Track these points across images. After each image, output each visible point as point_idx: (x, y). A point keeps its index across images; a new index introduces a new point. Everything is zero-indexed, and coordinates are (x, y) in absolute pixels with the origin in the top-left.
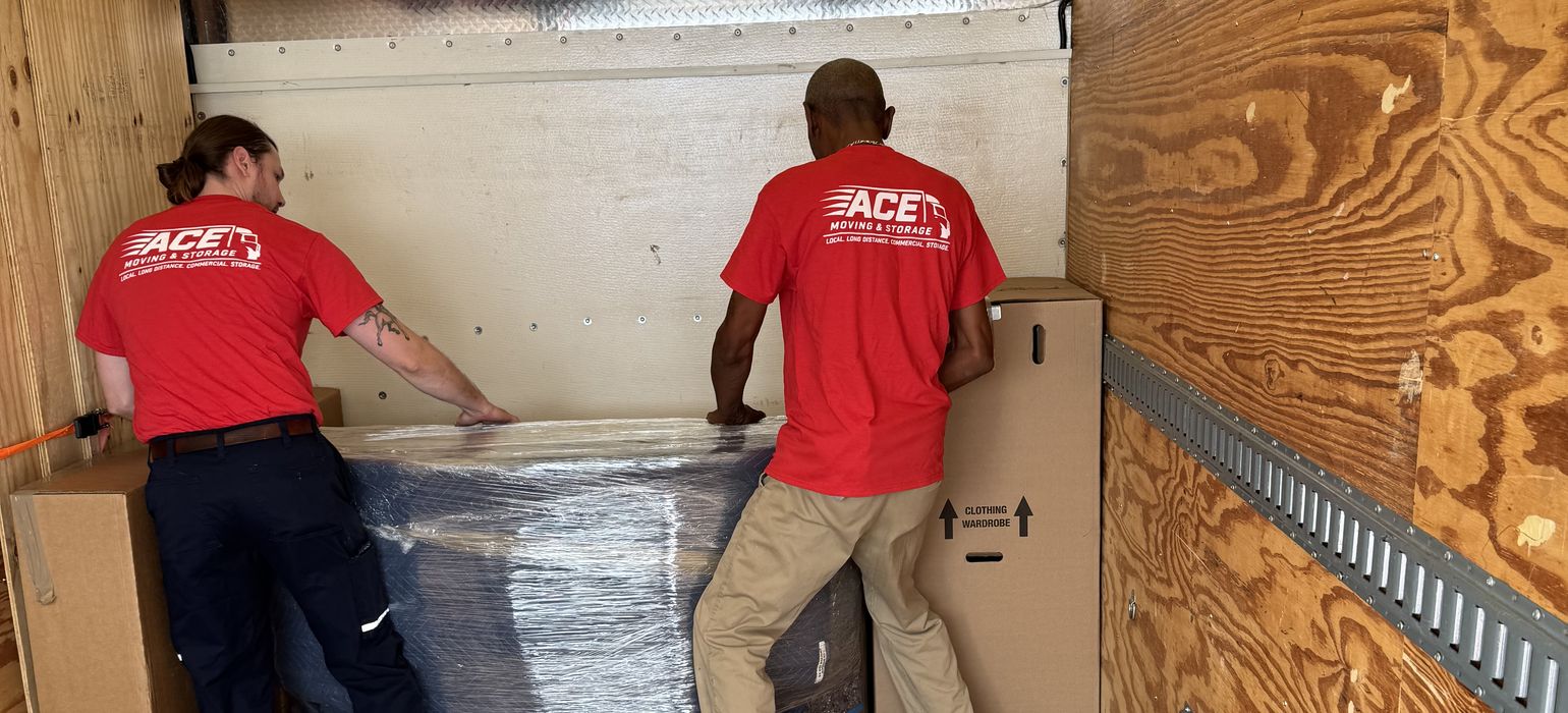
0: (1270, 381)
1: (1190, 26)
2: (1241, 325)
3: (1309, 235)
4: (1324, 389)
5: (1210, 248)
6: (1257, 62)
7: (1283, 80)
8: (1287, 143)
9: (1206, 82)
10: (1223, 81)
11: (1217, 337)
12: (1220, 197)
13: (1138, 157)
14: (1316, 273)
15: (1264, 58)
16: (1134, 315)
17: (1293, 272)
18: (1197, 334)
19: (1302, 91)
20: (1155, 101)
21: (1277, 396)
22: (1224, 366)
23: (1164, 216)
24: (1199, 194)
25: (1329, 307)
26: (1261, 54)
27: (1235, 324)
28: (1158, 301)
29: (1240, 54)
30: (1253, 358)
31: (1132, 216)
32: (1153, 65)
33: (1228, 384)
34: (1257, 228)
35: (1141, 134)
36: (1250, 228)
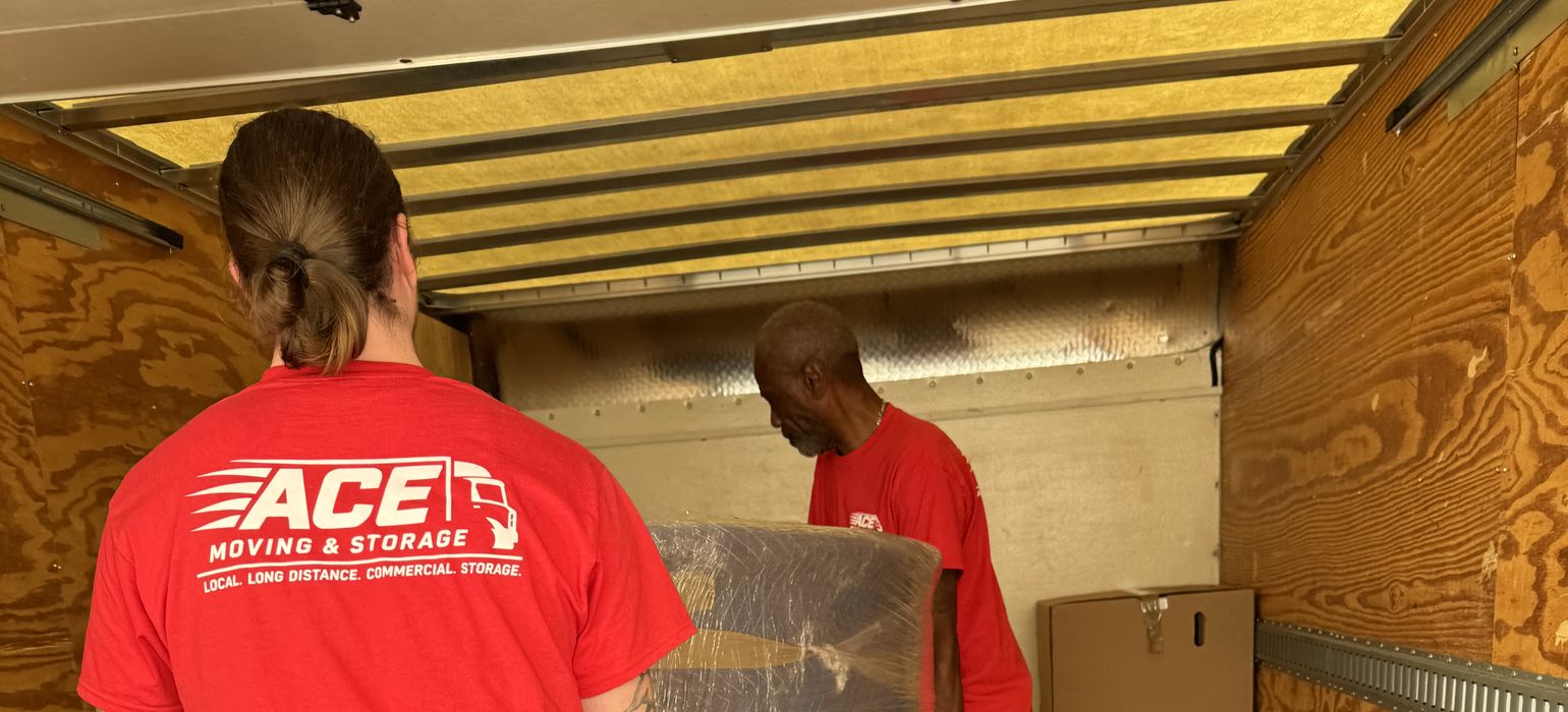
0: (1394, 603)
1: (1327, 345)
2: (1371, 568)
3: (1419, 483)
4: (1432, 592)
5: (1345, 517)
6: (1379, 362)
7: (1399, 371)
8: (1403, 418)
9: (1339, 386)
10: (1353, 383)
11: (1352, 585)
12: (1353, 474)
13: (1282, 463)
14: (1426, 509)
15: (1385, 358)
16: (1283, 594)
17: (1408, 514)
18: (1337, 588)
19: (1412, 376)
20: (1298, 412)
21: (1398, 613)
22: (1359, 607)
23: (1308, 503)
24: (1336, 477)
25: (1435, 531)
26: (1383, 355)
27: (1366, 570)
28: (1303, 574)
29: (1366, 359)
30: (1380, 591)
31: (1280, 512)
32: (1296, 383)
33: (1362, 619)
34: (1382, 489)
35: (1285, 443)
36: (1376, 491)
